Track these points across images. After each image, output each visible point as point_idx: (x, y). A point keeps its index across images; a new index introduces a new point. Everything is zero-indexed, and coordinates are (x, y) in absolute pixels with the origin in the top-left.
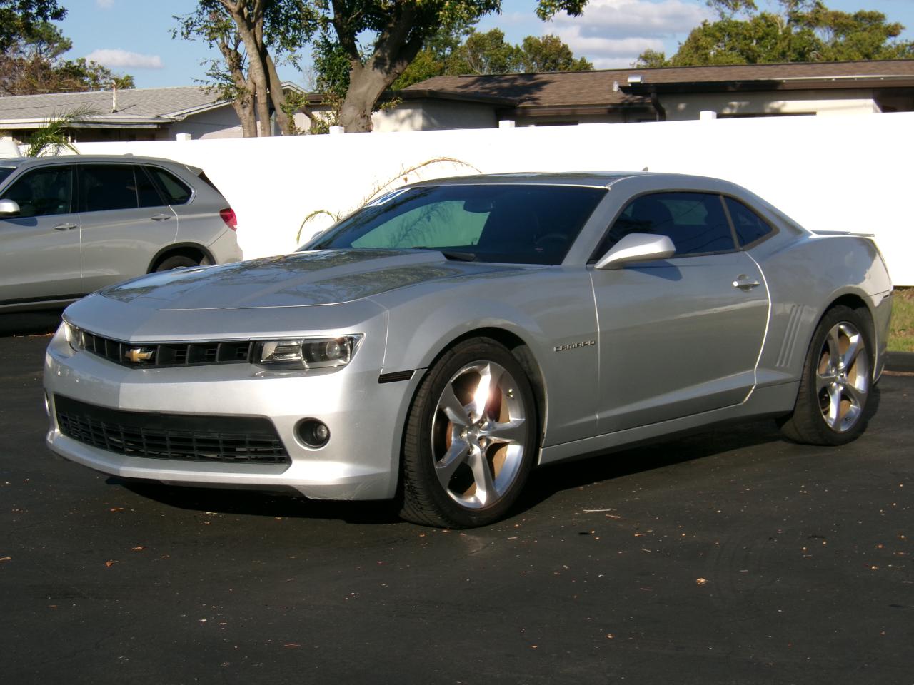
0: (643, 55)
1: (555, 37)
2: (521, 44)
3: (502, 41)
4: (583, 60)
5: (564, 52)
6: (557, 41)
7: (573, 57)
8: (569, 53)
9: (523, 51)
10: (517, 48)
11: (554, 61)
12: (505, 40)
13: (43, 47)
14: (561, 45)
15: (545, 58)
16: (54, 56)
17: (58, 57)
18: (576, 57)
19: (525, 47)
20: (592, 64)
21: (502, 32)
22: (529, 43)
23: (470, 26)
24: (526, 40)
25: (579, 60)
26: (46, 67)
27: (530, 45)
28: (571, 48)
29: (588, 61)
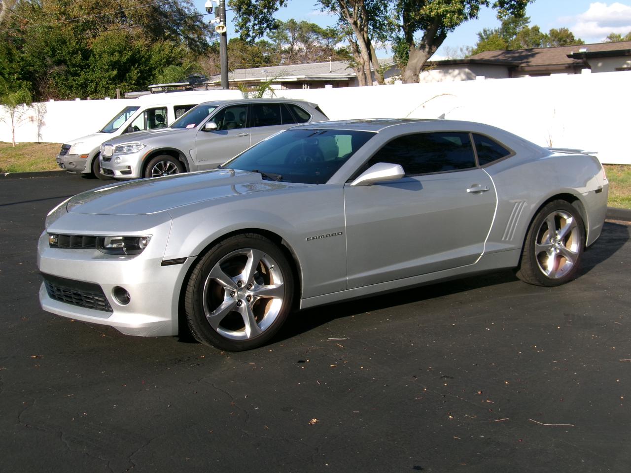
0: (609, 36)
1: (566, 28)
2: (548, 33)
3: (539, 32)
4: (579, 40)
5: (571, 36)
6: (567, 30)
7: (575, 38)
8: (573, 37)
9: (549, 36)
10: (546, 35)
11: (565, 41)
12: (541, 31)
13: (330, 40)
14: (569, 32)
15: (560, 40)
16: (335, 44)
17: (337, 45)
18: (576, 38)
19: (550, 34)
20: (584, 41)
21: (539, 27)
22: (553, 32)
23: (526, 24)
24: (551, 31)
25: (577, 39)
26: (332, 49)
27: (553, 33)
28: (574, 34)
29: (582, 40)
